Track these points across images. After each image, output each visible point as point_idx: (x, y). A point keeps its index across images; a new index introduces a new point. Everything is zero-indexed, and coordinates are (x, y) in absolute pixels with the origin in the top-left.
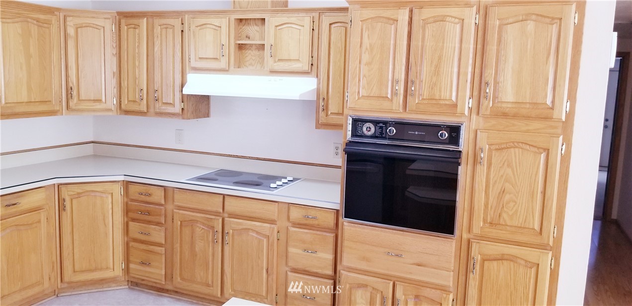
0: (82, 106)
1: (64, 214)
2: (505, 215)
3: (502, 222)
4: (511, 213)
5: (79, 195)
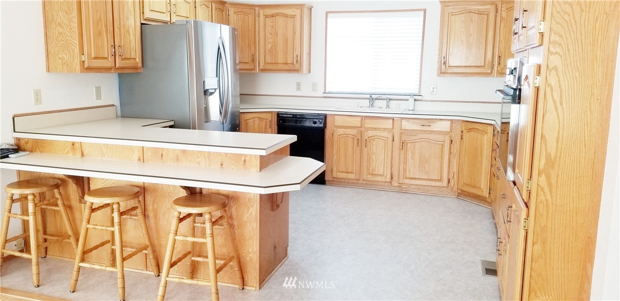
5: (471, 130)
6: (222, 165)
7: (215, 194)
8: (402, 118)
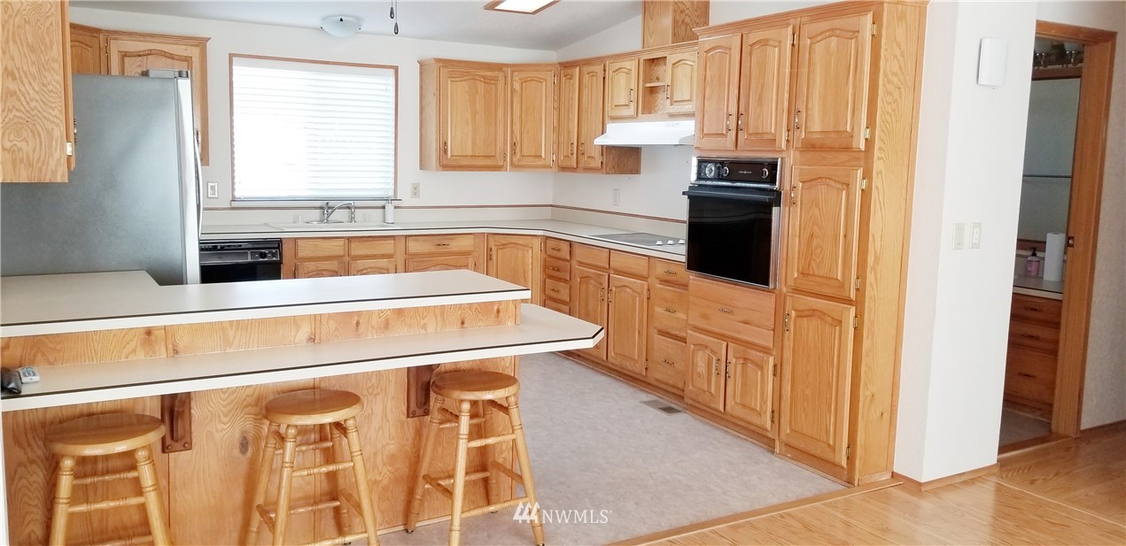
0: (525, 162)
1: (490, 263)
2: (813, 263)
3: (811, 272)
4: (818, 261)
5: (504, 246)
6: (463, 323)
7: (451, 372)
8: (406, 236)
